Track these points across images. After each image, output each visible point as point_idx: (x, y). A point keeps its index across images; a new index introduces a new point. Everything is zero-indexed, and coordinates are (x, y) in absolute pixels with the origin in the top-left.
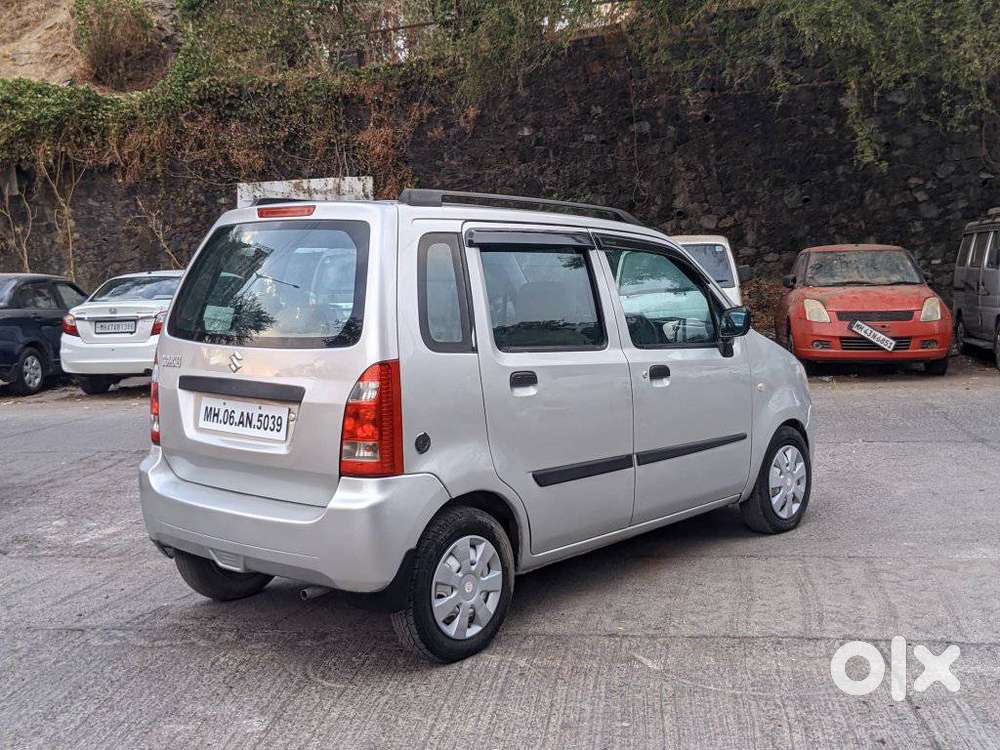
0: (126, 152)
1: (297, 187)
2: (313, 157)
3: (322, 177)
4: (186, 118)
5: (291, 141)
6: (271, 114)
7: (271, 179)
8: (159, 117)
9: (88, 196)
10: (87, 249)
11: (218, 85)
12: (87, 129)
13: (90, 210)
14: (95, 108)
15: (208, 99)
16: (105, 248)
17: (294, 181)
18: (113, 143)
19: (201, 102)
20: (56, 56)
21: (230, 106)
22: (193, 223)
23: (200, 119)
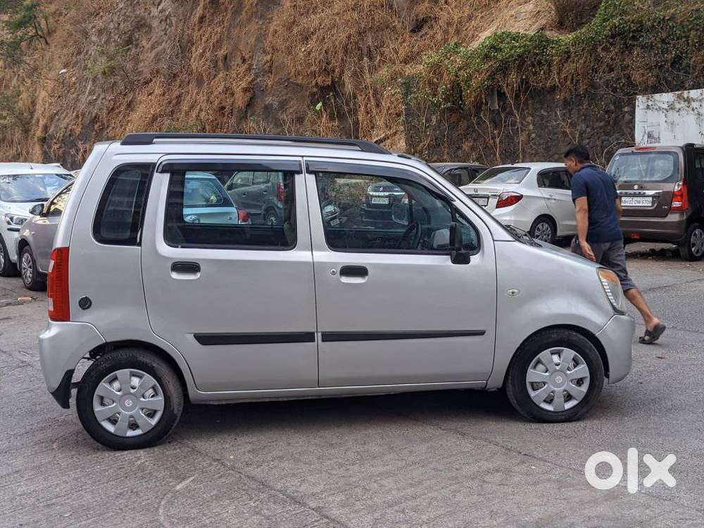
0: (563, 76)
1: (679, 97)
2: (693, 73)
3: (699, 88)
4: (602, 49)
5: (677, 61)
6: (663, 41)
7: (661, 91)
8: (583, 50)
9: (542, 108)
10: (540, 145)
11: (626, 23)
12: (540, 63)
13: (542, 118)
14: (545, 47)
15: (616, 34)
16: (549, 144)
17: (677, 92)
18: (555, 70)
19: (613, 36)
20: (539, 12)
21: (634, 38)
22: (606, 126)
23: (612, 49)
